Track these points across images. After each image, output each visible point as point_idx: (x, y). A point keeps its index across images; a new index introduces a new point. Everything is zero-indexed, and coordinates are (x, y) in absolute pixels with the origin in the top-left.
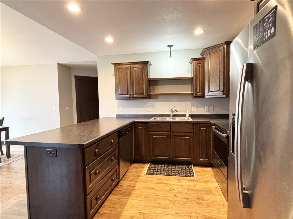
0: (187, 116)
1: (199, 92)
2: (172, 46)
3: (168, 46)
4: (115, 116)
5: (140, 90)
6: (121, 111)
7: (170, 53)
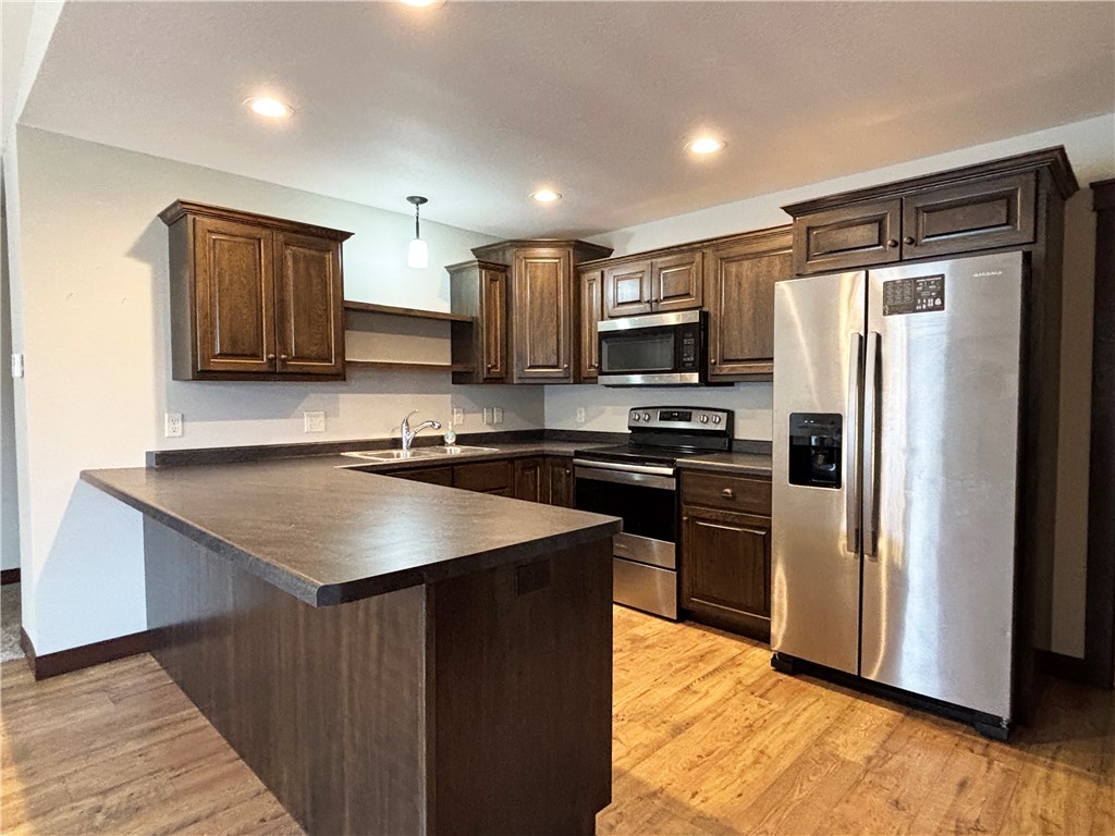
0: (450, 439)
1: (495, 367)
2: (424, 200)
3: (411, 199)
4: (142, 463)
5: (316, 342)
6: (179, 433)
7: (417, 223)
